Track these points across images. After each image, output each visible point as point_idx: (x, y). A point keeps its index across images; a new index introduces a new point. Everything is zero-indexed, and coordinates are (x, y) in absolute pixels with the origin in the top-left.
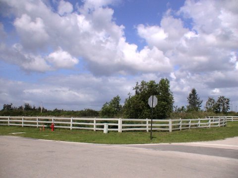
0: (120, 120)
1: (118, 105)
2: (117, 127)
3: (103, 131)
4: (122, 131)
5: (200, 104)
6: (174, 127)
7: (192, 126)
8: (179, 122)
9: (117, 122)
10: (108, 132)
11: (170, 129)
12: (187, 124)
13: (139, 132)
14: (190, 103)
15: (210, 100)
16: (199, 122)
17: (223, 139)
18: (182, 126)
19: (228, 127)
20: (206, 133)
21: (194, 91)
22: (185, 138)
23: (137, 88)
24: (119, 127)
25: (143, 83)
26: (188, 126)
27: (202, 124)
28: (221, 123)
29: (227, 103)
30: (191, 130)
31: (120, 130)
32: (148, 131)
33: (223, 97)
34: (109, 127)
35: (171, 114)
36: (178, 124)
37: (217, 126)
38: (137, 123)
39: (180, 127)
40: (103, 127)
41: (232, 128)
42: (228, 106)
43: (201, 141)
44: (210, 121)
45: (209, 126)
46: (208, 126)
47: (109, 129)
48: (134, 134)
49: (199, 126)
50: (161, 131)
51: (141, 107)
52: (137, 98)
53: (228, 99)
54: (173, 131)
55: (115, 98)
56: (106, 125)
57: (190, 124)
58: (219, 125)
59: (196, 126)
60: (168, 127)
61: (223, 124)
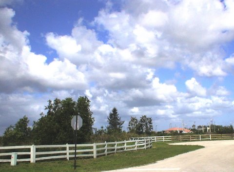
0: (33, 148)
1: (26, 129)
2: (29, 156)
3: (10, 163)
4: (36, 161)
5: (122, 124)
6: (98, 152)
7: (118, 150)
8: (104, 146)
9: (29, 150)
10: (18, 163)
11: (95, 155)
12: (113, 148)
13: (57, 162)
14: (110, 123)
15: (133, 119)
16: (125, 145)
17: (154, 162)
18: (108, 150)
19: (153, 149)
20: (135, 157)
21: (115, 110)
22: (114, 165)
23: (50, 107)
24: (32, 156)
25: (57, 102)
26: (114, 150)
27: (128, 146)
28: (147, 145)
29: (150, 123)
30: (117, 155)
31: (32, 159)
32: (68, 158)
33: (145, 116)
34: (19, 157)
35: (91, 137)
36: (103, 148)
37: (144, 148)
38: (55, 149)
39: (106, 151)
40: (9, 157)
41: (158, 149)
42: (151, 126)
43: (132, 166)
44: (136, 143)
45: (136, 149)
46: (134, 149)
47: (18, 160)
48: (51, 164)
49: (125, 150)
50: (84, 158)
51: (55, 130)
52: (51, 119)
53: (150, 119)
54: (97, 157)
55: (21, 120)
56: (13, 155)
57: (116, 147)
58: (145, 147)
59: (122, 149)
60: (92, 153)
61: (149, 146)
